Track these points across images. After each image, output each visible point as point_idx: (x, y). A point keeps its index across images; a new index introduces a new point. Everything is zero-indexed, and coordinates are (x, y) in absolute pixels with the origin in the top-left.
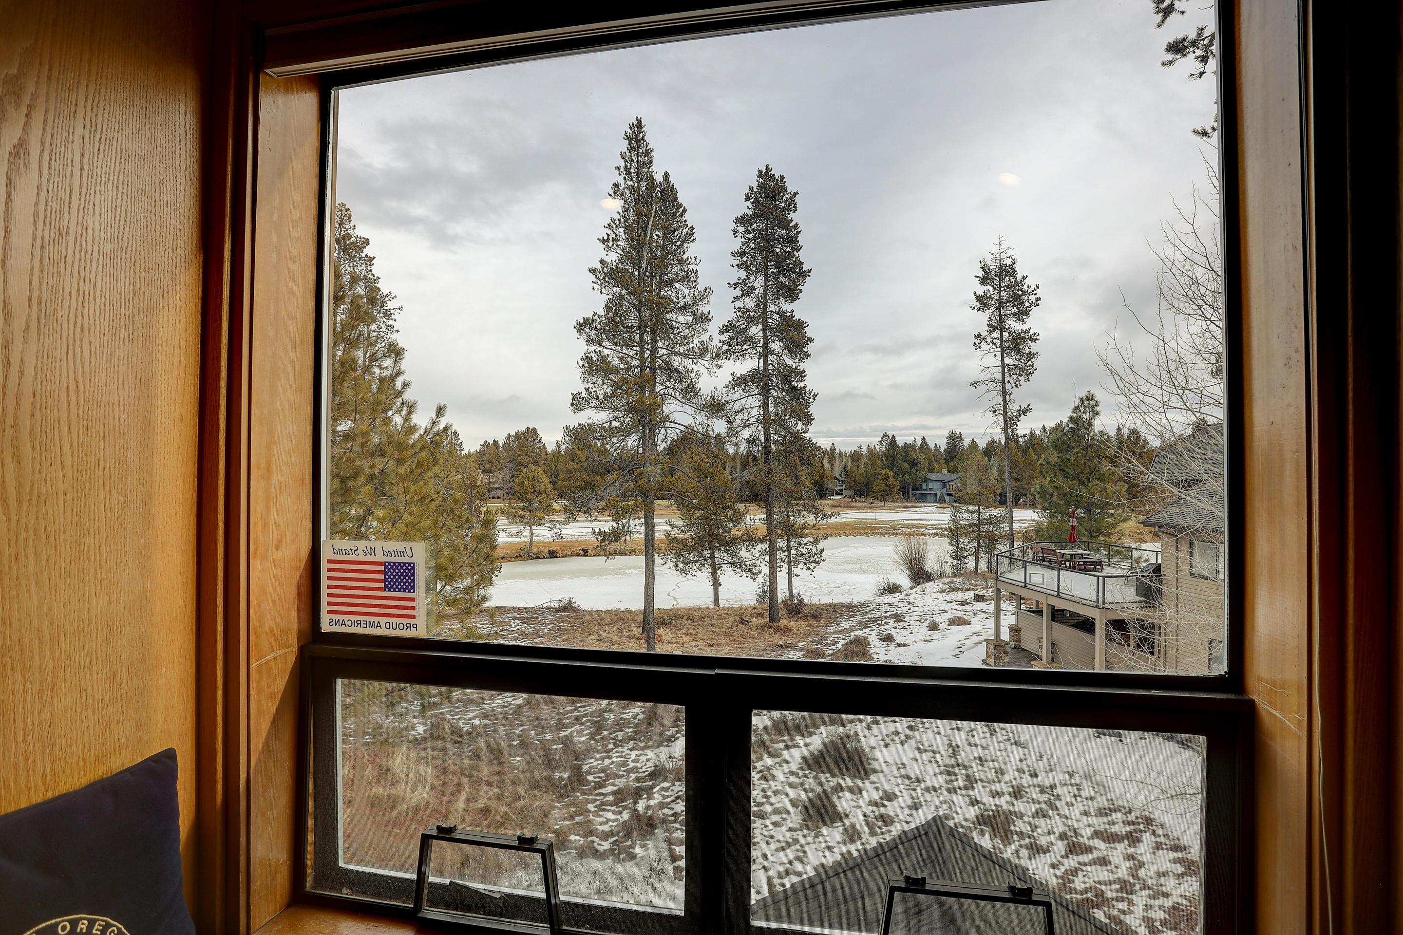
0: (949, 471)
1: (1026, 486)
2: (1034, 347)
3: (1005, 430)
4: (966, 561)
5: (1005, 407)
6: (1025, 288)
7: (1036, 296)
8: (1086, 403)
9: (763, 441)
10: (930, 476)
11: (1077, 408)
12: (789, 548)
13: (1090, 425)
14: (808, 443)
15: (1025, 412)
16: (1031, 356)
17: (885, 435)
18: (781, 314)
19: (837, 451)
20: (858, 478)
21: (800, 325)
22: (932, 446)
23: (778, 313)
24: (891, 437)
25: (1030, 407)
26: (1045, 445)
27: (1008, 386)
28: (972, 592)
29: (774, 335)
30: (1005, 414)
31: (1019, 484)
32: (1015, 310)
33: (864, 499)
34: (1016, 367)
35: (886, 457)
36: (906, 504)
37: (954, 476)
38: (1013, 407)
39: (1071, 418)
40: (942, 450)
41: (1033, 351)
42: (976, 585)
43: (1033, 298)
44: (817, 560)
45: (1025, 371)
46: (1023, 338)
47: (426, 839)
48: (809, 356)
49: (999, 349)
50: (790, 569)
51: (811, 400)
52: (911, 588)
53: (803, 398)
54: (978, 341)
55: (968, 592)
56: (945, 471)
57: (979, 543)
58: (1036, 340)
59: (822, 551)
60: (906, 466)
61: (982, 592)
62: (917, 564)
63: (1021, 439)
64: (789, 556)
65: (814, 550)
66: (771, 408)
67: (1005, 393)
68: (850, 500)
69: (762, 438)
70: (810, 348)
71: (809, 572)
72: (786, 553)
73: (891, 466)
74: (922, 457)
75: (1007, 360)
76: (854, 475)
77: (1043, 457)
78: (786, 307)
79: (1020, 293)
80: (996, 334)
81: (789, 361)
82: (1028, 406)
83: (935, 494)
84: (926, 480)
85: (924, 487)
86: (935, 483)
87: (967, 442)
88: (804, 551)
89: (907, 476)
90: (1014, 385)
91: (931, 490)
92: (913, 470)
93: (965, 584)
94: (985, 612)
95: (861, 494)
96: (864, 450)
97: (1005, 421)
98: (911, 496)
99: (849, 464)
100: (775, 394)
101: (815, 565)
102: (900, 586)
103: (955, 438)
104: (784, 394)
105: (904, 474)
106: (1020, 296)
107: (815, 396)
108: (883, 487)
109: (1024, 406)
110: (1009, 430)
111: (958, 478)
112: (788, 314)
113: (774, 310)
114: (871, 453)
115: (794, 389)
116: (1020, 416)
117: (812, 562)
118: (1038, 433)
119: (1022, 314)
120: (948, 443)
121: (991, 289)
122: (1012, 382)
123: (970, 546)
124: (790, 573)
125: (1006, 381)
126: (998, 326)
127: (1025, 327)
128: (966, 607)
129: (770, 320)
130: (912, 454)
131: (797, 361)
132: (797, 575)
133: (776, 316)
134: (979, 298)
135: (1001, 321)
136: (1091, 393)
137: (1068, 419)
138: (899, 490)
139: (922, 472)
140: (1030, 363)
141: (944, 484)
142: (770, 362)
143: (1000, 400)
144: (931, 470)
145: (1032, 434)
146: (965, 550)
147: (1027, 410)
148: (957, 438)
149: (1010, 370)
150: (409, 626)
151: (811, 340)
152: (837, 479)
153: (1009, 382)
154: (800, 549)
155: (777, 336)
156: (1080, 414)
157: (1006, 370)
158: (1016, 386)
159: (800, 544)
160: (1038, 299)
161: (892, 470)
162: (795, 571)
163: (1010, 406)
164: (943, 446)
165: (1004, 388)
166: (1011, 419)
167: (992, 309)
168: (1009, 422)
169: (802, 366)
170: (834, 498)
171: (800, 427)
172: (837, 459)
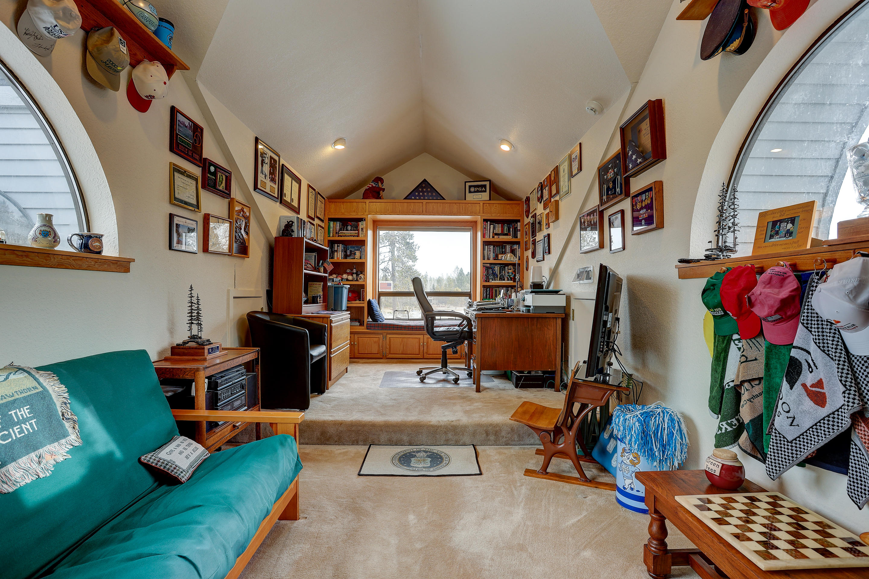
9: (391, 270)
14: (415, 272)
19: (429, 277)
24: (460, 269)
35: (457, 280)
51: (417, 249)
66: (396, 253)
69: (391, 269)
96: (445, 277)
99: (436, 285)
104: (402, 245)
114: (449, 279)
115: (408, 243)
171: (410, 263)
172: (429, 281)
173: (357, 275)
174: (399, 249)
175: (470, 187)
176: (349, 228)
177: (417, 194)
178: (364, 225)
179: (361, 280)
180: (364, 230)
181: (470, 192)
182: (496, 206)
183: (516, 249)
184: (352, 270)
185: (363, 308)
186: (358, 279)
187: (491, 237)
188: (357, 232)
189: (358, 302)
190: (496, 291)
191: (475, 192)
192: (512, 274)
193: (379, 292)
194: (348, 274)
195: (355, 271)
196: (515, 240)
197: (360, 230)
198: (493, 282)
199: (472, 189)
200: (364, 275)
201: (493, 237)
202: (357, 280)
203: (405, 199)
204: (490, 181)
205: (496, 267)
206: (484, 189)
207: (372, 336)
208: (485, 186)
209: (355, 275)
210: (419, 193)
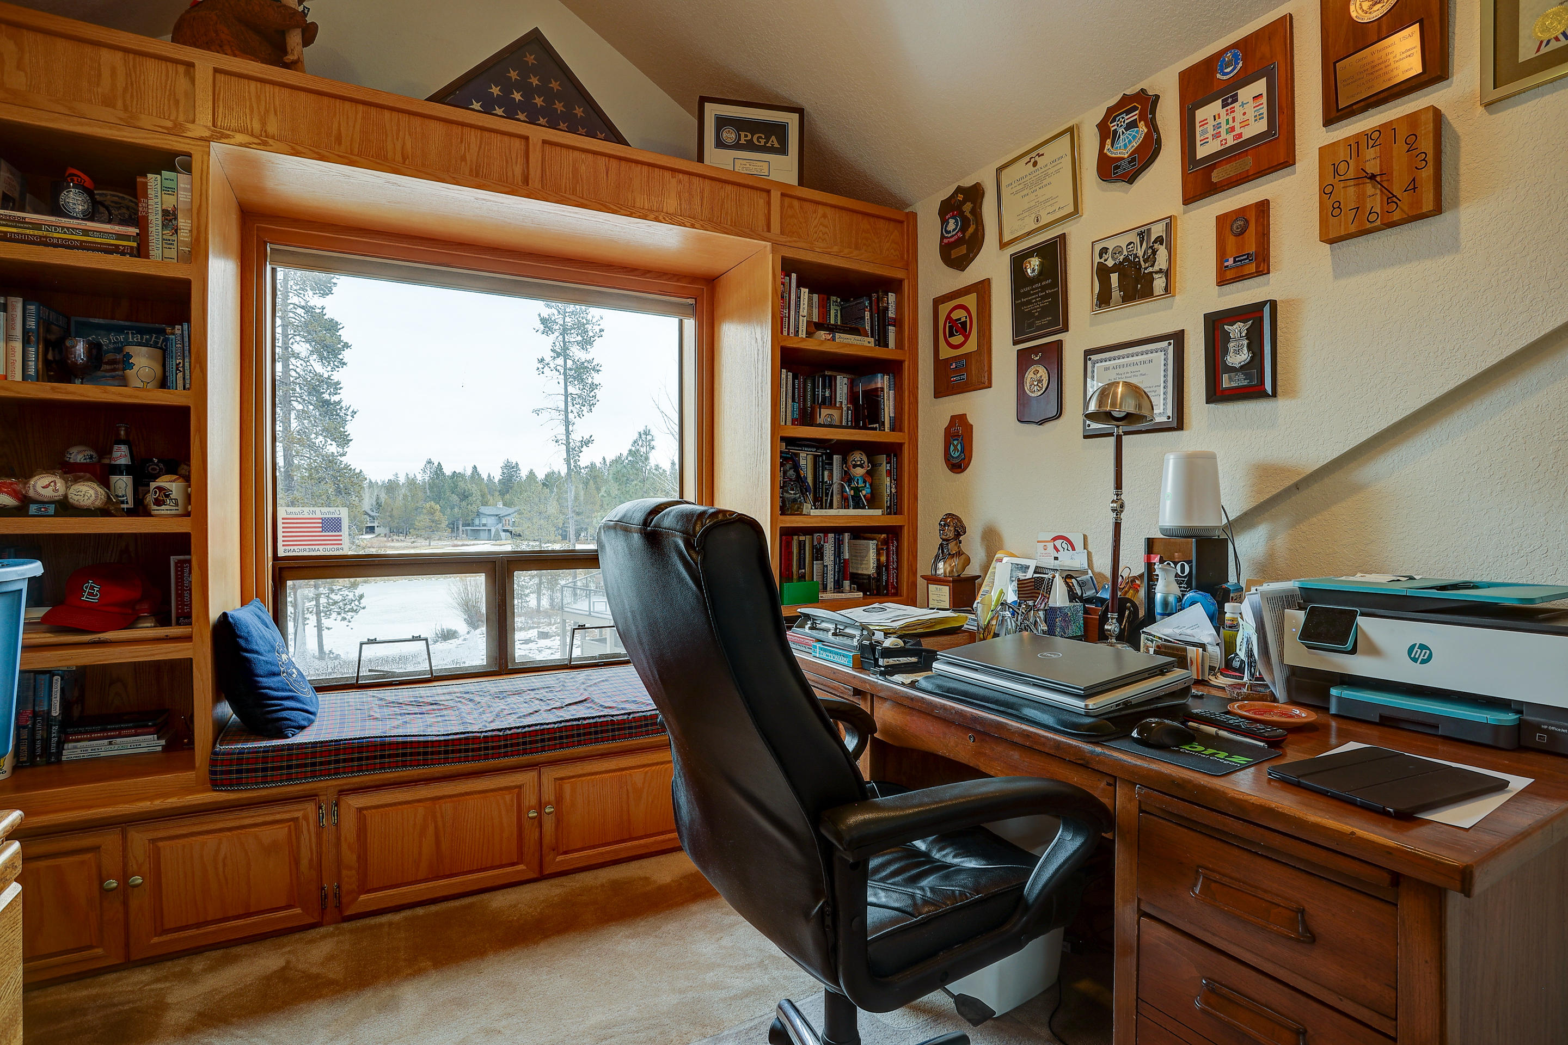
0: (504, 505)
1: (586, 520)
2: (597, 378)
3: (568, 461)
4: (528, 599)
5: (568, 437)
6: (589, 317)
7: (600, 327)
8: (643, 437)
10: (483, 509)
11: (635, 442)
12: (317, 597)
13: (647, 459)
14: (345, 468)
15: (587, 442)
16: (593, 387)
17: (430, 462)
18: (308, 309)
20: (395, 512)
21: (333, 327)
22: (485, 477)
23: (303, 307)
24: (436, 464)
25: (592, 438)
26: (605, 477)
27: (571, 416)
28: (536, 630)
29: (299, 335)
30: (568, 444)
31: (579, 518)
32: (579, 338)
33: (403, 538)
34: (579, 397)
35: (431, 488)
36: (456, 542)
37: (511, 510)
38: (576, 437)
39: (630, 451)
40: (496, 480)
41: (596, 382)
42: (539, 623)
43: (597, 329)
44: (355, 608)
45: (588, 401)
46: (586, 367)
47: (361, 644)
48: (345, 364)
49: (562, 377)
50: (319, 621)
51: (349, 418)
52: (468, 633)
53: (338, 415)
54: (541, 366)
55: (531, 631)
56: (500, 505)
57: (540, 580)
58: (598, 371)
59: (361, 597)
60: (455, 498)
61: (546, 629)
62: (474, 607)
63: (582, 471)
64: (317, 605)
65: (351, 596)
67: (567, 423)
68: (385, 539)
70: (346, 355)
71: (346, 623)
72: (314, 603)
73: (438, 498)
74: (474, 489)
75: (571, 389)
76: (390, 509)
77: (603, 489)
78: (315, 301)
79: (585, 322)
80: (560, 361)
81: (318, 368)
82: (591, 437)
83: (489, 530)
84: (479, 514)
85: (477, 522)
86: (488, 517)
87: (524, 473)
88: (337, 598)
89: (456, 510)
90: (576, 415)
91: (484, 525)
92: (464, 503)
93: (528, 623)
94: (550, 648)
95: (399, 532)
96: (402, 480)
97: (568, 451)
98: (461, 533)
99: (383, 496)
100: (300, 407)
101: (352, 614)
102: (455, 632)
103: (510, 469)
104: (312, 407)
105: (452, 509)
106: (584, 325)
107: (354, 412)
108: (428, 523)
109: (587, 437)
110: (572, 461)
111: (515, 512)
112: (318, 311)
113: (297, 303)
114: (411, 483)
115: (327, 403)
116: (582, 447)
117: (348, 611)
118: (598, 465)
119: (586, 343)
120: (503, 473)
121: (556, 312)
122: (575, 411)
123: (531, 583)
124: (319, 627)
125: (569, 411)
126: (563, 352)
127: (589, 357)
128: (531, 645)
129: (291, 315)
130: (461, 484)
131: (329, 368)
132: (328, 629)
133: (300, 311)
134: (544, 321)
135: (565, 348)
136: (648, 428)
137: (627, 452)
138: (447, 526)
139: (474, 506)
140: (592, 393)
141: (499, 518)
142: (291, 367)
143: (562, 429)
144: (485, 503)
145: (593, 466)
146: (527, 588)
147: (589, 441)
148: (513, 468)
149: (573, 399)
150: (338, 549)
151: (347, 346)
152: (366, 513)
153: (572, 412)
154: (332, 596)
155: (304, 337)
156: (638, 447)
157: (569, 399)
158: (579, 416)
159: (332, 591)
160: (602, 330)
161: (438, 503)
162: (326, 622)
163: (573, 436)
164: (497, 476)
165: (567, 417)
166: (574, 449)
167: (557, 334)
168: (572, 452)
169: (336, 377)
170: (363, 537)
171: (332, 448)
172: (367, 490)
173: (141, 474)
174: (302, 415)
175: (722, 122)
176: (74, 199)
177: (495, 90)
178: (184, 197)
179: (164, 510)
180: (183, 223)
181: (720, 144)
182: (824, 216)
183: (882, 389)
184: (106, 451)
185: (183, 668)
186: (150, 499)
187: (802, 334)
188: (133, 231)
189: (147, 630)
190: (801, 545)
191: (737, 146)
192: (865, 482)
193: (275, 557)
194: (72, 472)
195: (121, 455)
196: (880, 353)
197: (155, 220)
198: (814, 515)
199: (729, 135)
200: (187, 479)
201: (809, 334)
202: (140, 509)
203: (434, 98)
204: (800, 111)
205: (803, 455)
206: (774, 142)
207: (247, 818)
208: (780, 130)
209: (123, 484)
210: (507, 91)
